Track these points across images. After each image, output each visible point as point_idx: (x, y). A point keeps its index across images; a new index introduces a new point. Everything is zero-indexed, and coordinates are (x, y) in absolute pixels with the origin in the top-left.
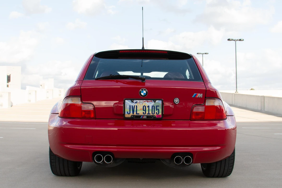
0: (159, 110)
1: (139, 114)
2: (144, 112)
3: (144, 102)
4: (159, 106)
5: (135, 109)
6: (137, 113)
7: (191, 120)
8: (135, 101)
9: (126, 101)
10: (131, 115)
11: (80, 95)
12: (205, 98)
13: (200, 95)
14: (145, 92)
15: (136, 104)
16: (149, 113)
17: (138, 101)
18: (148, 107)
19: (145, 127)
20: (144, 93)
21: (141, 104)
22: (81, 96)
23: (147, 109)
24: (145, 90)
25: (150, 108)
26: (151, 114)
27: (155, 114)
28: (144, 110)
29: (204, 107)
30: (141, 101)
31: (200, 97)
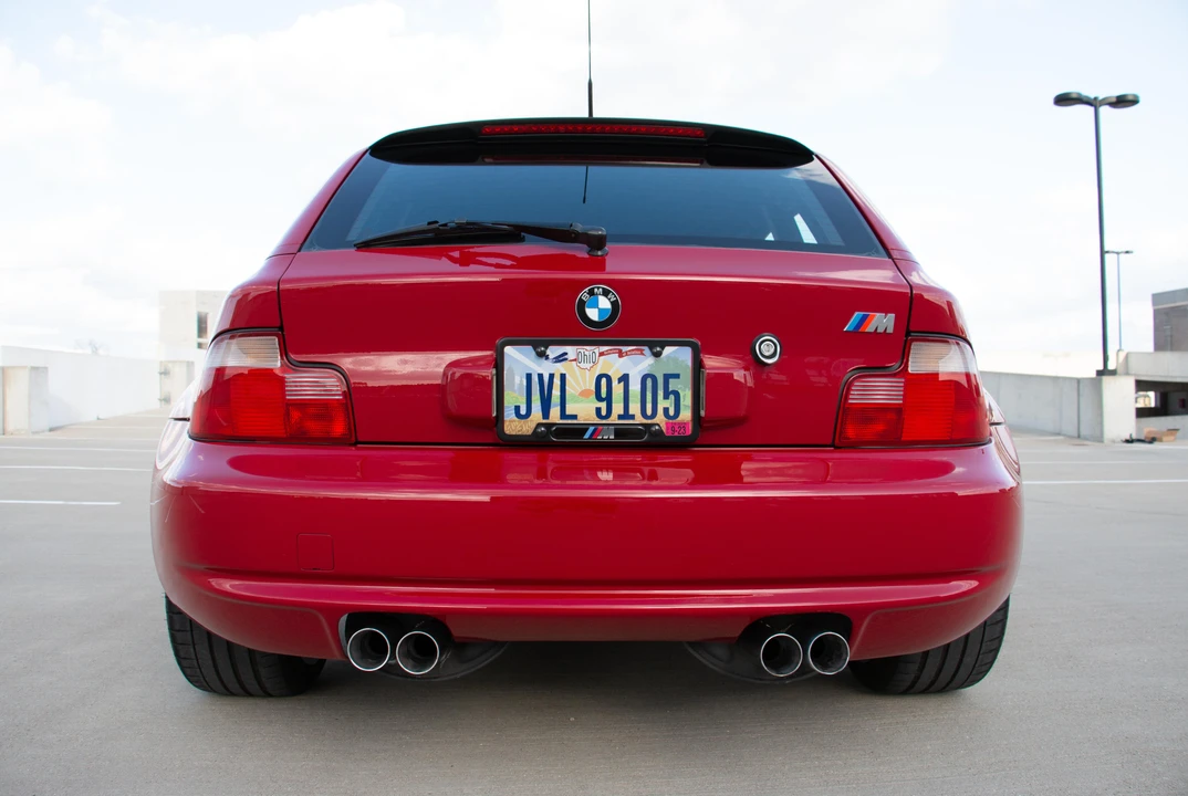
0: (677, 395)
1: (575, 417)
2: (603, 405)
3: (601, 354)
4: (677, 376)
5: (556, 392)
6: (563, 415)
7: (836, 448)
8: (553, 351)
9: (508, 350)
10: (534, 426)
11: (279, 325)
12: (908, 334)
13: (883, 322)
14: (604, 303)
15: (559, 368)
16: (626, 415)
17: (571, 351)
18: (625, 379)
19: (606, 484)
20: (601, 311)
21: (588, 366)
22: (281, 328)
23: (618, 389)
24: (606, 293)
25: (635, 387)
26: (639, 419)
27: (660, 419)
28: (599, 398)
29: (900, 382)
30: (588, 350)
31: (880, 330)
